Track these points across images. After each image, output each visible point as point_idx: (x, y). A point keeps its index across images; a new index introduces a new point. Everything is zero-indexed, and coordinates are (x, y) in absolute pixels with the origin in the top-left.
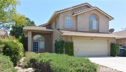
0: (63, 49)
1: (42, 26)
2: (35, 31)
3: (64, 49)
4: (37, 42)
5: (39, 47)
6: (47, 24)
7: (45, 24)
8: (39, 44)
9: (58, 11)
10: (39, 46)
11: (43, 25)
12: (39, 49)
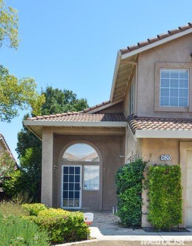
0: (140, 195)
1: (92, 111)
2: (72, 132)
3: (144, 196)
4: (75, 166)
5: (81, 186)
6: (109, 102)
7: (104, 104)
8: (81, 175)
9: (130, 50)
10: (81, 183)
11: (97, 107)
12: (83, 190)
